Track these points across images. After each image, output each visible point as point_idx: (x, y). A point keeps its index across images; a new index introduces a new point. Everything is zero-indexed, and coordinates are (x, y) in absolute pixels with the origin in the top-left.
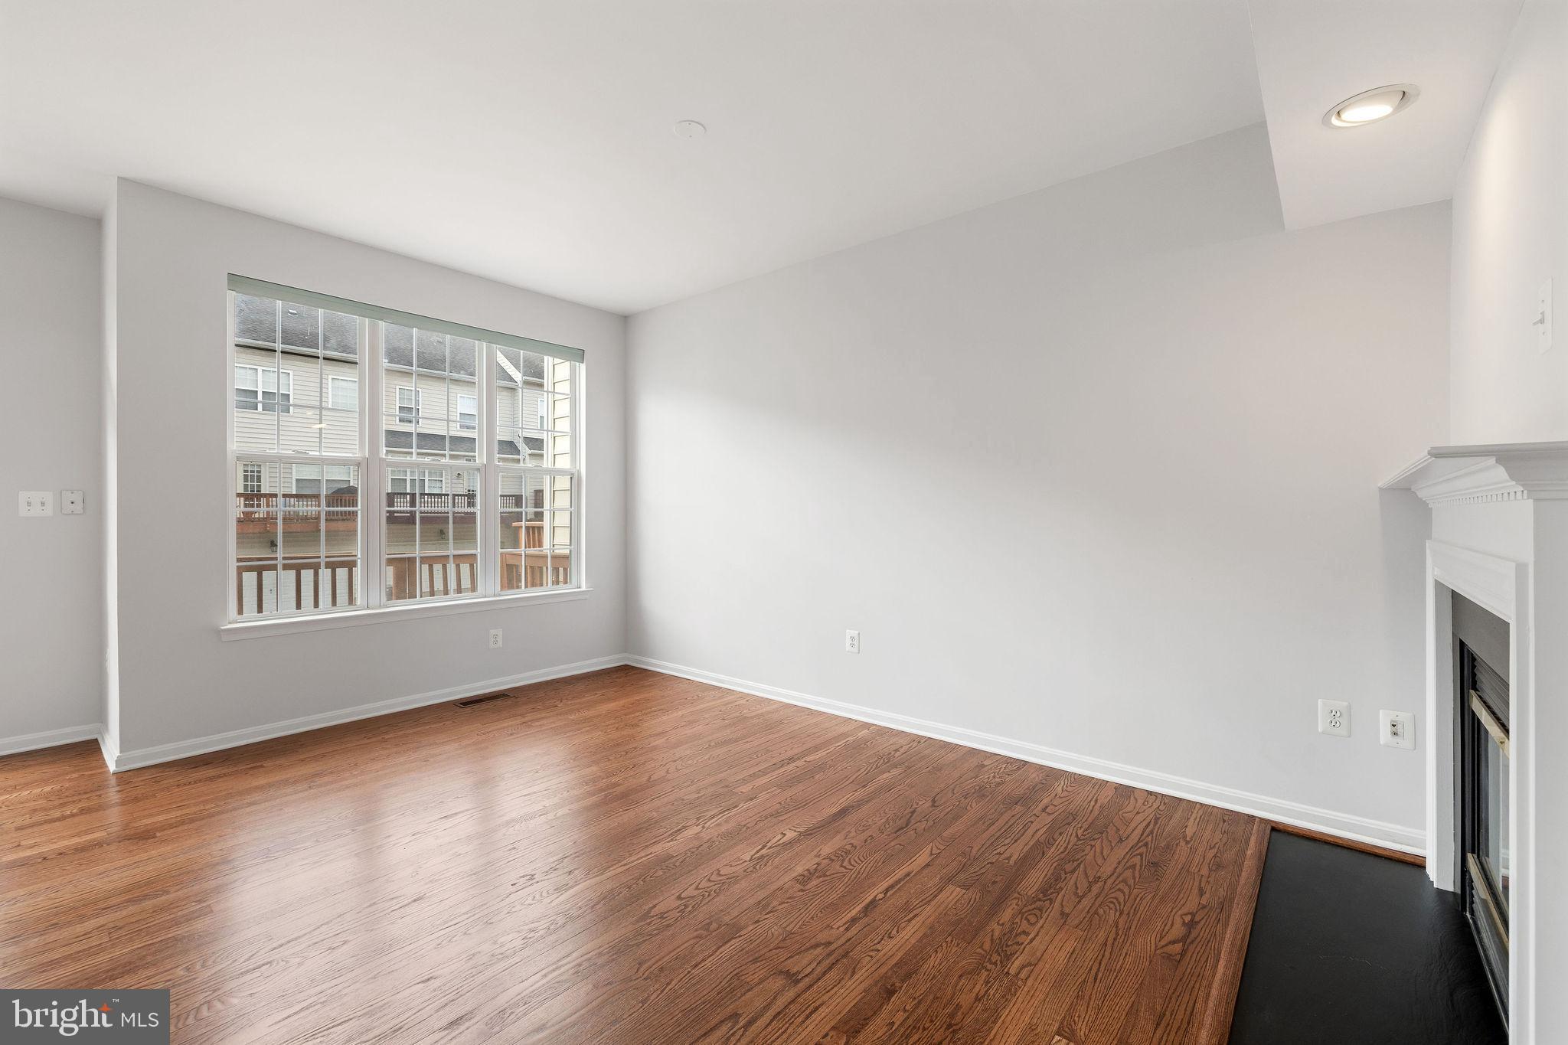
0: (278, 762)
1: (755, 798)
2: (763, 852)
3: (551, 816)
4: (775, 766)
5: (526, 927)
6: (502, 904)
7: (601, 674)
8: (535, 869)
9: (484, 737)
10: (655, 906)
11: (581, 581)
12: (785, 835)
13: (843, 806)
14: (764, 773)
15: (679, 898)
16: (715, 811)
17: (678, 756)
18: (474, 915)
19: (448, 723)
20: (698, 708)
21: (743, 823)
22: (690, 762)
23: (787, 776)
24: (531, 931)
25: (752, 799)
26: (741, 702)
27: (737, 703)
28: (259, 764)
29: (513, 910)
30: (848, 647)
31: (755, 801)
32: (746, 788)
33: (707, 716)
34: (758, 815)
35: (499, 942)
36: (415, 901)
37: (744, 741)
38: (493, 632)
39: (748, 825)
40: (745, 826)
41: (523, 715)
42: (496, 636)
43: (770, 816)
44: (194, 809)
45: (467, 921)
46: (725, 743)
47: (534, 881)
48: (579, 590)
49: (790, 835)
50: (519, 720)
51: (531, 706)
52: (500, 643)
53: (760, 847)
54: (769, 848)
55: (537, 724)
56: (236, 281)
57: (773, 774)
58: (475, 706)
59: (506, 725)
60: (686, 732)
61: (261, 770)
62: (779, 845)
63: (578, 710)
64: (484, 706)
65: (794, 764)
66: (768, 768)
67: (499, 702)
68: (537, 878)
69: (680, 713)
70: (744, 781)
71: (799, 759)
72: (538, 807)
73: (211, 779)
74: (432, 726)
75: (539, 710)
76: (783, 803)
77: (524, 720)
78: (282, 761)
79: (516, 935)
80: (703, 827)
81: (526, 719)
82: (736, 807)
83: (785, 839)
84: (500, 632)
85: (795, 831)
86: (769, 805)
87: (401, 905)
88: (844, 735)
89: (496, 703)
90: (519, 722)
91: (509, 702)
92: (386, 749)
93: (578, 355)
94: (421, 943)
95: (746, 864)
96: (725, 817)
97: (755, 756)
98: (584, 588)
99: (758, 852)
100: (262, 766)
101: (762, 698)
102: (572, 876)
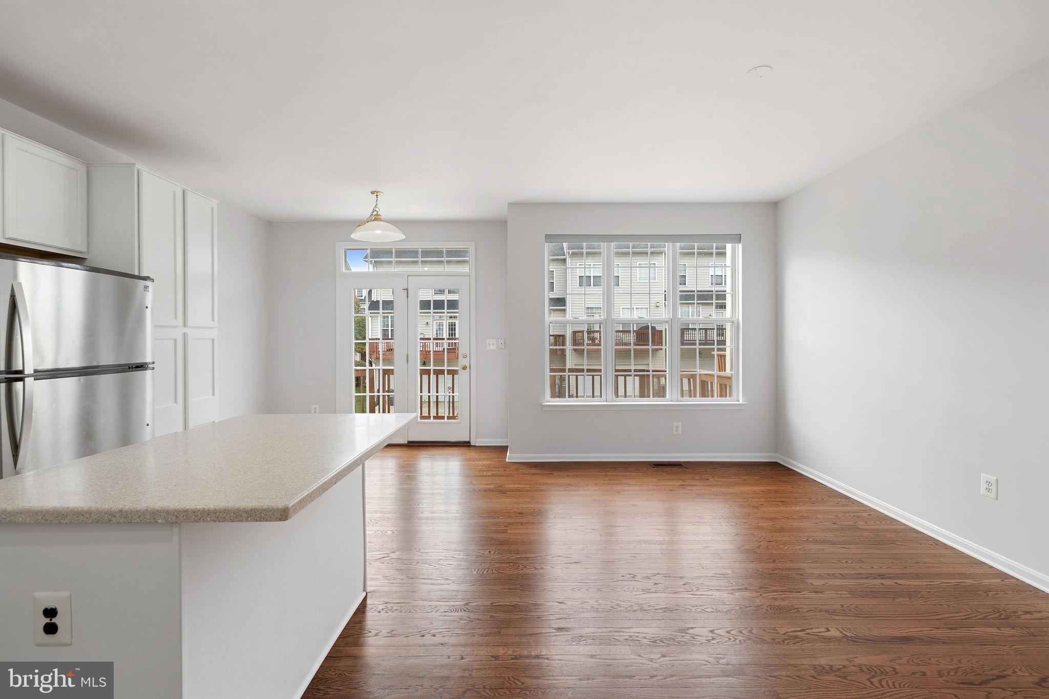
0: (559, 474)
1: (821, 592)
2: (800, 634)
3: (664, 547)
4: (859, 576)
5: (616, 602)
6: (611, 584)
7: (753, 465)
8: (638, 573)
9: (655, 487)
10: (692, 628)
11: (738, 397)
12: (829, 630)
13: (910, 634)
14: (844, 577)
15: (712, 631)
16: (778, 588)
17: (774, 538)
18: (596, 582)
19: (641, 474)
20: (817, 508)
21: (797, 607)
22: (782, 546)
23: (865, 588)
24: (617, 604)
25: (817, 592)
26: (862, 514)
27: (859, 514)
28: (552, 472)
29: (616, 589)
30: (983, 491)
31: (819, 595)
32: (818, 583)
33: (820, 516)
34: (815, 606)
35: (599, 602)
36: (576, 562)
37: (844, 546)
38: (675, 423)
39: (799, 609)
40: (797, 608)
41: (684, 480)
42: (677, 427)
43: (826, 611)
44: (522, 486)
45: (592, 584)
46: (823, 542)
47: (634, 579)
48: (738, 403)
49: (833, 633)
50: (681, 483)
51: (692, 476)
52: (680, 432)
53: (799, 629)
54: (806, 634)
55: (690, 488)
56: (549, 238)
57: (853, 581)
58: (660, 468)
59: (671, 483)
60: (793, 524)
61: (552, 475)
62: (817, 635)
63: (721, 486)
64: (666, 469)
65: (882, 581)
66: (851, 574)
67: (675, 469)
68: (637, 578)
69: (798, 508)
70: (820, 577)
71: (890, 578)
72: (661, 538)
73: (534, 474)
74: (632, 474)
75: (697, 479)
76: (845, 606)
77: (683, 483)
78: (560, 474)
79: (609, 603)
80: (761, 595)
81: (685, 483)
82: (799, 592)
83: (827, 634)
84: (680, 424)
85: (841, 632)
86: (830, 603)
87: (569, 562)
88: (965, 576)
89: (673, 469)
90: (679, 484)
91: (681, 470)
92: (605, 480)
93: (737, 238)
94: (566, 584)
95: (778, 635)
96: (783, 595)
97: (844, 561)
98: (741, 402)
99: (794, 631)
100: (553, 474)
101: (888, 517)
102: (656, 586)
